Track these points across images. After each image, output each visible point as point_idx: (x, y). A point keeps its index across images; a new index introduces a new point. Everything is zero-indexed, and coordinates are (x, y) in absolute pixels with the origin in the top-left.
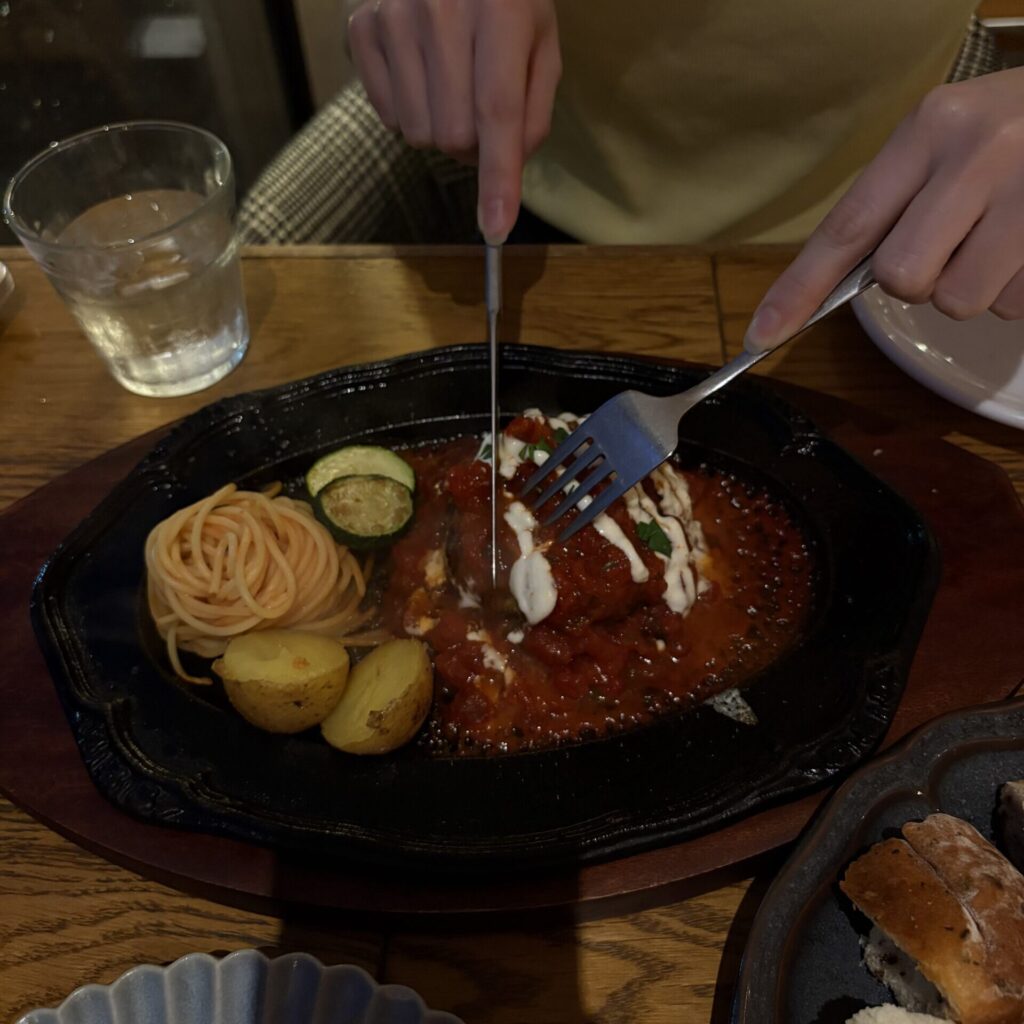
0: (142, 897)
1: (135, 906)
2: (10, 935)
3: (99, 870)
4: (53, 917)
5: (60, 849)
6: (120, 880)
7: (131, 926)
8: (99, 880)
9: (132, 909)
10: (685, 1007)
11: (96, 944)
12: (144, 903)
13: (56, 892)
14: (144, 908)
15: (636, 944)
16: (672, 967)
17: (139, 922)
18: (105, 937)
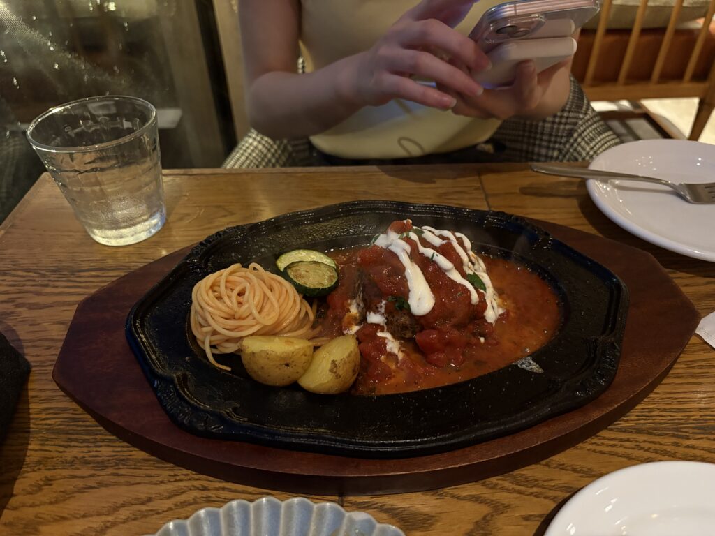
0: (196, 483)
1: (192, 488)
2: (118, 507)
3: (169, 470)
4: (143, 496)
5: (145, 460)
6: (183, 475)
7: (191, 499)
8: (170, 475)
9: (190, 489)
10: (519, 527)
11: (170, 509)
12: (198, 486)
13: (145, 483)
14: (198, 489)
15: (486, 495)
16: (508, 506)
17: (196, 497)
18: (176, 505)
